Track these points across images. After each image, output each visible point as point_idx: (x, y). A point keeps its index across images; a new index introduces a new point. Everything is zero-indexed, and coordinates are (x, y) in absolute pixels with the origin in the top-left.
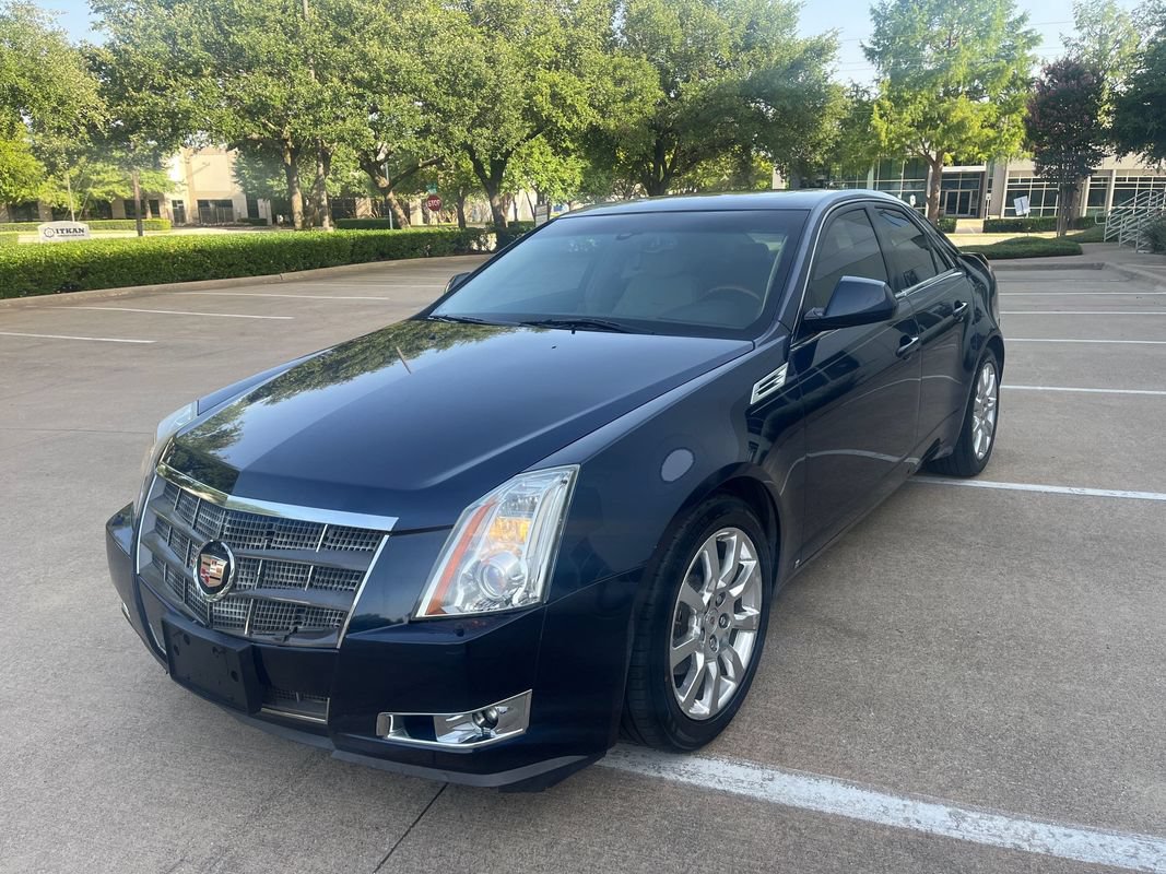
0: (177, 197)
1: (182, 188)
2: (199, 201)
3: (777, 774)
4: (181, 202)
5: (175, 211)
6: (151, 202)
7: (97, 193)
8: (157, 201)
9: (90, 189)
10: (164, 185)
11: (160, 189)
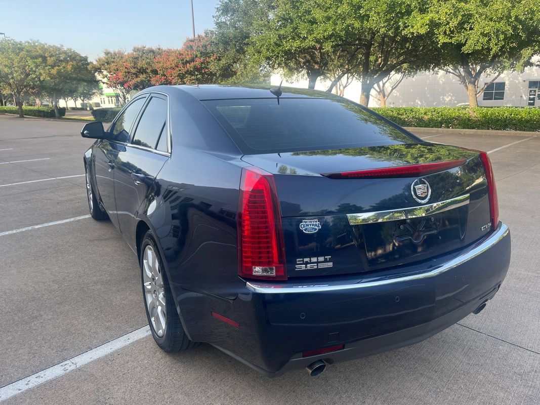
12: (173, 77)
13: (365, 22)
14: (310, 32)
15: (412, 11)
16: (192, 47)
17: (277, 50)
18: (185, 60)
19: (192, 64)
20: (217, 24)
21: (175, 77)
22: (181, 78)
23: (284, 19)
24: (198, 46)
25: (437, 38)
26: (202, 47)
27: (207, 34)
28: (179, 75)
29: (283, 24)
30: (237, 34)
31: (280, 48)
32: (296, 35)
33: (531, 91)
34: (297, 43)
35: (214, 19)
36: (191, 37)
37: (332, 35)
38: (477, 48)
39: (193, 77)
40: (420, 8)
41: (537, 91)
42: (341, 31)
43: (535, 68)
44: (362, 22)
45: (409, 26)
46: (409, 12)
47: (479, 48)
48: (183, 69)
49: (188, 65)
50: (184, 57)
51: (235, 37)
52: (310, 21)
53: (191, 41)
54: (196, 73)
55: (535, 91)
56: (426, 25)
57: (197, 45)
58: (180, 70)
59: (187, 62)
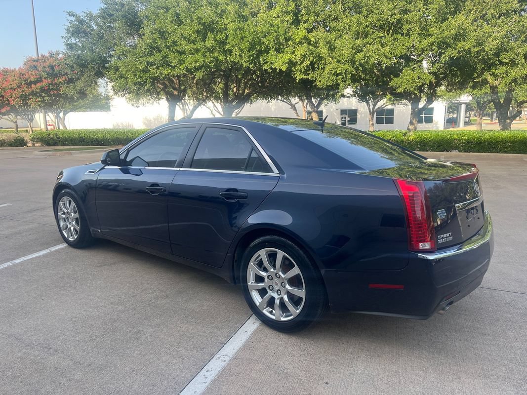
12: (13, 98)
13: (229, 56)
14: (181, 62)
15: (270, 50)
16: (36, 67)
17: (145, 76)
18: (29, 81)
19: (38, 85)
20: (67, 45)
21: (16, 98)
22: (23, 100)
23: (151, 47)
24: (44, 67)
25: (295, 74)
26: (49, 67)
27: (51, 55)
28: (21, 97)
29: (150, 51)
30: (95, 57)
31: (148, 74)
32: (166, 63)
33: (342, 118)
34: (166, 71)
35: (64, 39)
36: (35, 56)
37: (203, 66)
38: (329, 84)
39: (39, 99)
40: (276, 48)
41: (347, 118)
42: (210, 63)
43: (346, 98)
44: (226, 56)
45: (267, 62)
46: (267, 51)
47: (330, 83)
48: (27, 90)
49: (33, 86)
50: (27, 77)
51: (93, 61)
52: (179, 52)
53: (34, 61)
54: (43, 95)
55: (345, 118)
56: (286, 63)
57: (42, 66)
58: (23, 91)
59: (31, 82)
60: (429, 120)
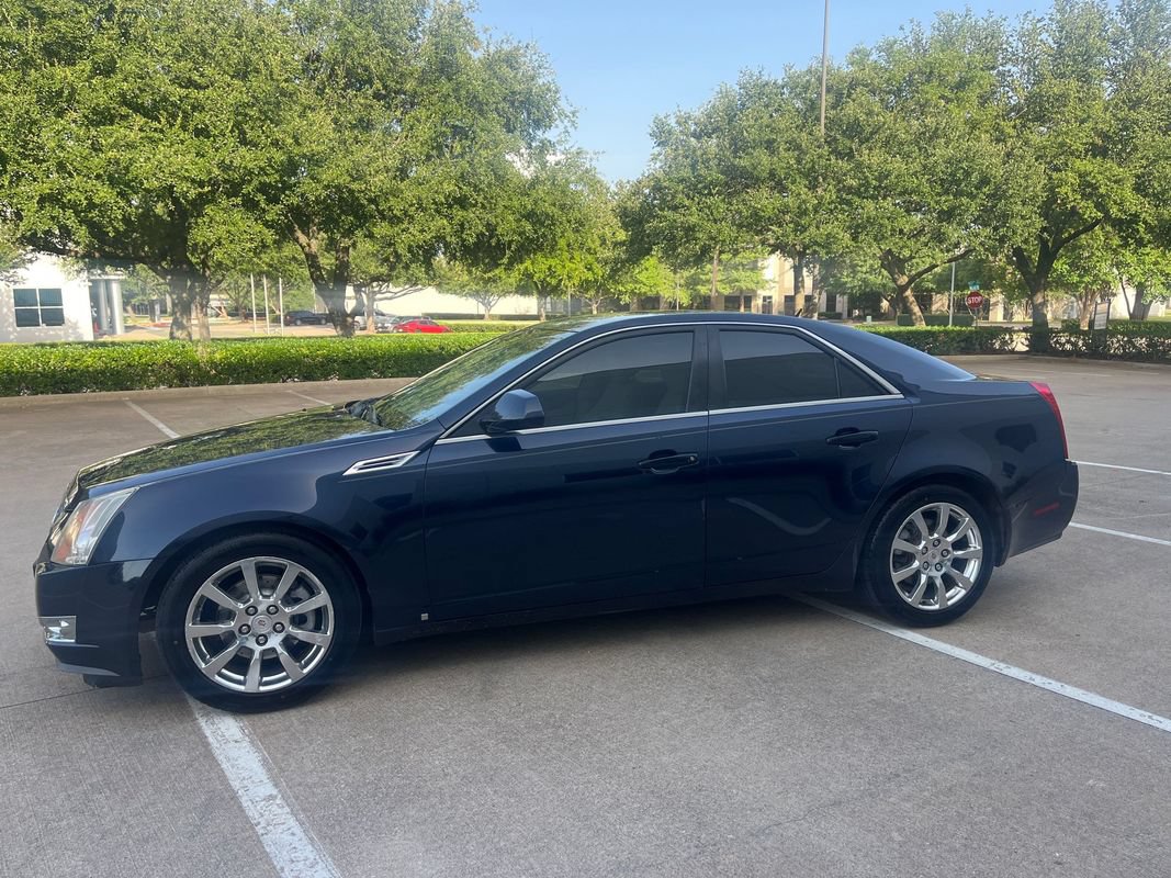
0: (767, 293)
1: (773, 285)
2: (786, 297)
3: (246, 744)
4: (770, 297)
5: (764, 306)
6: (745, 297)
7: (703, 290)
8: (750, 297)
9: (699, 287)
10: (758, 283)
11: (754, 286)
60: (56, 318)
